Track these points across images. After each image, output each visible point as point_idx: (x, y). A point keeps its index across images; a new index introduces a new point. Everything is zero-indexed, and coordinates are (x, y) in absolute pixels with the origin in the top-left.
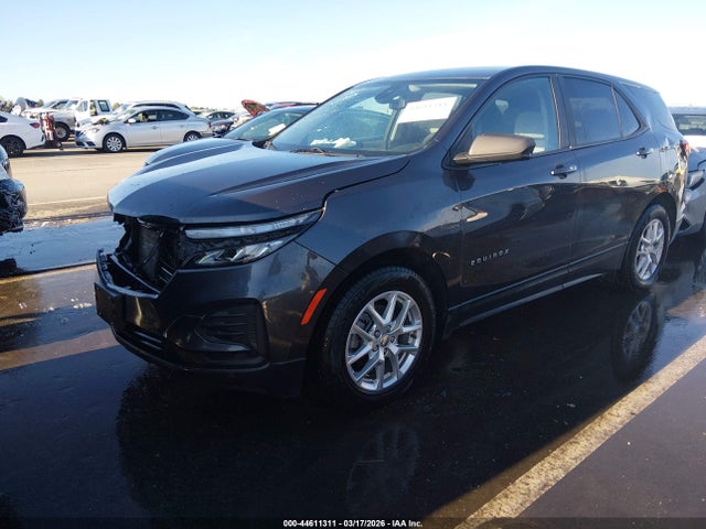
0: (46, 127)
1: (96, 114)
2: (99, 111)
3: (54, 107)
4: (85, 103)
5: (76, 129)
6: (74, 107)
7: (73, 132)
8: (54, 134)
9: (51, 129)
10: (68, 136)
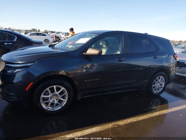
0: (54, 38)
1: (66, 36)
2: (66, 35)
3: (57, 33)
4: (64, 33)
5: (61, 39)
6: (61, 34)
7: (60, 39)
8: (56, 40)
9: (55, 38)
10: (59, 40)
